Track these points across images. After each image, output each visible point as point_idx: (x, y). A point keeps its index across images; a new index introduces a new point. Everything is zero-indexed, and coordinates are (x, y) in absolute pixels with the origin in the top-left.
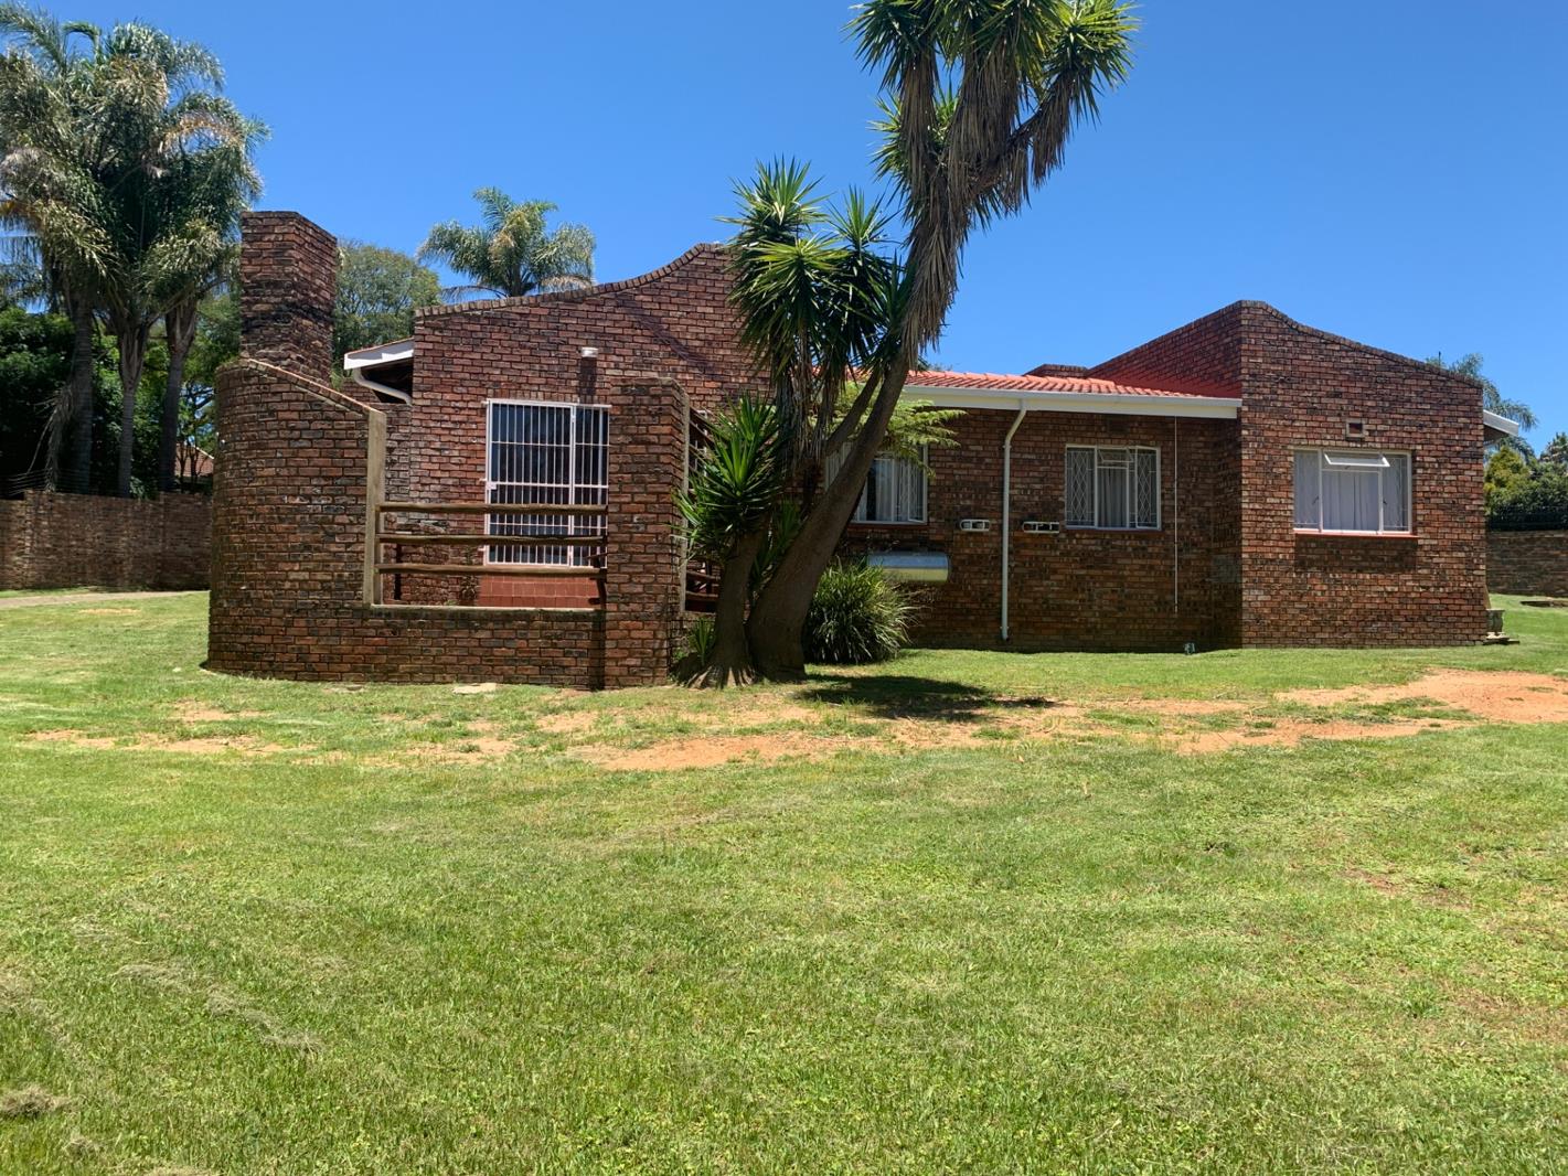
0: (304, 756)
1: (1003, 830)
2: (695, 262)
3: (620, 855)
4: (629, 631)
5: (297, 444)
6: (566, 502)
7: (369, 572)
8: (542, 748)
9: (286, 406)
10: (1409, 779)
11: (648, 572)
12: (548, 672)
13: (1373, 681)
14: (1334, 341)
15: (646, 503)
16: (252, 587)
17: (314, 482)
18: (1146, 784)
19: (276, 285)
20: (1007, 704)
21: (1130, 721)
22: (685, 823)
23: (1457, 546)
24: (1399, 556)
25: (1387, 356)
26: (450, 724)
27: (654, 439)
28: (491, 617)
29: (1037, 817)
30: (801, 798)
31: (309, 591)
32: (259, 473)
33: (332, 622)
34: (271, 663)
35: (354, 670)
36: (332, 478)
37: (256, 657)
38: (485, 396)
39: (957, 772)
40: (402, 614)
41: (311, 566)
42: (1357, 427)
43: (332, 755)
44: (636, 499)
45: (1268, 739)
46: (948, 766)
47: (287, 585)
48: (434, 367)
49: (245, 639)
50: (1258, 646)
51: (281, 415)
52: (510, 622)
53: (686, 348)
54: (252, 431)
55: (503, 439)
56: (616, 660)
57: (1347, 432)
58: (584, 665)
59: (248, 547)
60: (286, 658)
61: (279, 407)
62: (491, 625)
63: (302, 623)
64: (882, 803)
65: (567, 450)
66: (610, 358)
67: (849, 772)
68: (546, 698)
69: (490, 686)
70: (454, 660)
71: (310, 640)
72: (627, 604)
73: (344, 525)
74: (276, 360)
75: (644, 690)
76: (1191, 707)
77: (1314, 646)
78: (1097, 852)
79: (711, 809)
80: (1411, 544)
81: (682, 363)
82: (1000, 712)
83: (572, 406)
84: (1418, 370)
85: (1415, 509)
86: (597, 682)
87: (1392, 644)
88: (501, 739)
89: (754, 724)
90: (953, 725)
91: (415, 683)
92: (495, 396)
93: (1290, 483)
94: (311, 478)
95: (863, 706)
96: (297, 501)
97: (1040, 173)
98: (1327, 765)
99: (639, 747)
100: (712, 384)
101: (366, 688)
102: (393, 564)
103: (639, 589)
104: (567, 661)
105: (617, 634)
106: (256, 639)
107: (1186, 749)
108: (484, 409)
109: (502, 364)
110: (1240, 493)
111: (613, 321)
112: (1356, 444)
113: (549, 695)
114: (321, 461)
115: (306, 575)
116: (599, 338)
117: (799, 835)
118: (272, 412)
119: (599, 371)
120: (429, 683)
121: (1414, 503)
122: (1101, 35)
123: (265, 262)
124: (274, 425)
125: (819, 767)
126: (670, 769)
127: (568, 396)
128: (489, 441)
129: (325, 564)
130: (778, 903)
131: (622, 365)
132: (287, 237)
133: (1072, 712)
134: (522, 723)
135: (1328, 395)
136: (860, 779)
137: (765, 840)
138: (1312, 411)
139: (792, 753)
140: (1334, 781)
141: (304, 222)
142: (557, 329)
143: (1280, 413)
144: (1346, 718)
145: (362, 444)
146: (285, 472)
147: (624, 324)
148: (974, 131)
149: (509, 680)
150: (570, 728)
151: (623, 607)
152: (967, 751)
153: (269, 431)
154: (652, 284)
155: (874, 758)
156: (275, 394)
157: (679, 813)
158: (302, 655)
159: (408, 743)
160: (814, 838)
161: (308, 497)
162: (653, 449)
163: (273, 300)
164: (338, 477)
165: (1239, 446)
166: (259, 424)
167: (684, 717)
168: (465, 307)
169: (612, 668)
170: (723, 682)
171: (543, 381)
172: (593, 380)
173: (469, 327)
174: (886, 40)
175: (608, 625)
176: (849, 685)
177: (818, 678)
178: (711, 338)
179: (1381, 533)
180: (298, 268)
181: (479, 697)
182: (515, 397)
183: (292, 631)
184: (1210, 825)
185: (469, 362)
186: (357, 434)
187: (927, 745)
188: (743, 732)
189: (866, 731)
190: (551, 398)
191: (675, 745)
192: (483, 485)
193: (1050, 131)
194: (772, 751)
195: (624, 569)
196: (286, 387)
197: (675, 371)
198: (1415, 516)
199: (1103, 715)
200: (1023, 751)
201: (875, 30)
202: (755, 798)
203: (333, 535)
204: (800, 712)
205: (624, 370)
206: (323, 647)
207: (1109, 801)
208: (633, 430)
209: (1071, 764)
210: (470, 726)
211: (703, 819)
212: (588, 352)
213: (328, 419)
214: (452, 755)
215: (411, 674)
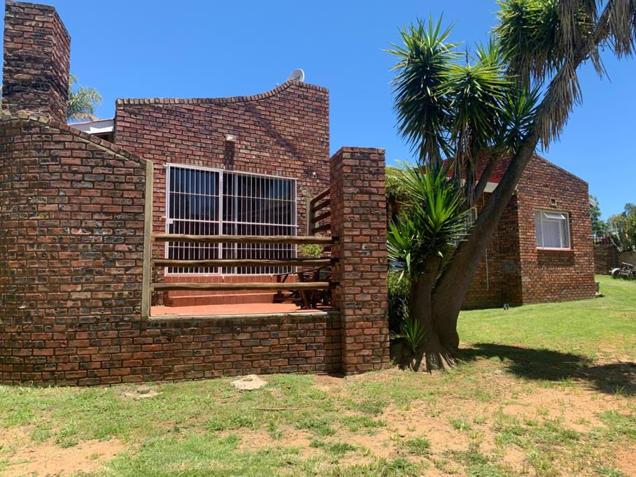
2: (288, 90)
4: (363, 329)
5: (80, 185)
6: (217, 233)
7: (146, 291)
9: (69, 153)
11: (374, 285)
12: (295, 362)
15: (370, 236)
17: (96, 217)
19: (36, 60)
23: (586, 254)
24: (565, 259)
28: (250, 322)
31: (90, 308)
32: (40, 208)
33: (113, 334)
34: (52, 372)
35: (134, 373)
36: (113, 214)
38: (165, 161)
40: (176, 324)
41: (93, 286)
42: (554, 201)
44: (364, 233)
47: (70, 304)
49: (24, 352)
50: (528, 303)
51: (63, 160)
52: (265, 325)
53: (285, 140)
54: (33, 172)
55: (177, 190)
56: (355, 352)
57: (550, 203)
58: (323, 356)
60: (68, 367)
61: (62, 153)
62: (250, 329)
63: (84, 335)
65: (217, 199)
66: (242, 142)
70: (220, 358)
71: (92, 350)
72: (360, 309)
73: (123, 252)
80: (571, 254)
81: (282, 149)
83: (221, 171)
85: (571, 238)
87: (570, 299)
91: (187, 380)
92: (172, 161)
93: (534, 226)
94: (93, 213)
96: (80, 232)
100: (299, 163)
103: (368, 298)
104: (309, 353)
105: (354, 332)
106: (36, 352)
108: (164, 170)
109: (176, 141)
110: (518, 230)
111: (243, 120)
112: (554, 208)
114: (102, 200)
115: (88, 295)
116: (236, 130)
118: (54, 158)
119: (236, 150)
120: (200, 379)
121: (572, 235)
123: (25, 41)
124: (58, 168)
127: (218, 165)
128: (168, 191)
129: (106, 285)
131: (249, 148)
132: (46, 25)
135: (544, 186)
138: (539, 193)
142: (210, 121)
143: (529, 193)
145: (140, 187)
146: (68, 208)
147: (250, 122)
151: (358, 312)
153: (52, 174)
154: (265, 100)
156: (58, 142)
158: (84, 364)
161: (90, 229)
163: (33, 72)
164: (118, 213)
166: (41, 167)
168: (152, 101)
169: (351, 358)
171: (202, 154)
172: (233, 156)
173: (155, 115)
175: (347, 326)
178: (297, 135)
179: (562, 249)
180: (54, 50)
182: (185, 162)
183: (75, 343)
185: (154, 138)
186: (135, 179)
190: (207, 165)
192: (164, 220)
195: (357, 284)
196: (69, 138)
197: (279, 153)
198: (572, 241)
203: (114, 261)
205: (251, 150)
206: (104, 355)
212: (229, 138)
213: (108, 166)
215: (185, 372)
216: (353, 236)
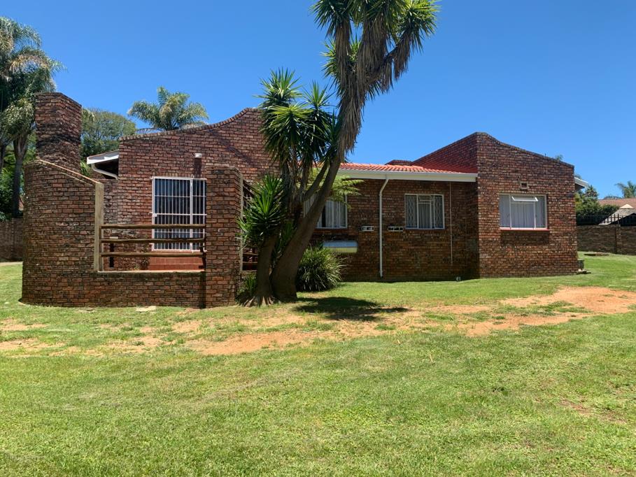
0: (57, 351)
1: (396, 386)
2: (245, 116)
3: (206, 411)
4: (217, 281)
5: (62, 199)
6: (189, 223)
7: (96, 257)
8: (174, 342)
9: (56, 181)
10: (574, 347)
11: (225, 254)
12: (180, 301)
13: (538, 293)
14: (515, 149)
15: (223, 223)
16: (41, 264)
17: (70, 216)
18: (458, 354)
19: (52, 126)
20: (388, 311)
21: (442, 318)
22: (240, 387)
23: (565, 234)
24: (542, 238)
25: (536, 155)
26: (131, 329)
27: (227, 194)
28: (153, 276)
29: (412, 376)
30: (298, 369)
31: (68, 266)
32: (44, 212)
33: (79, 280)
34: (51, 299)
35: (90, 301)
36: (79, 214)
37: (44, 297)
38: (152, 175)
39: (371, 351)
40: (113, 275)
41: (69, 254)
42: (524, 185)
43: (71, 349)
44: (219, 221)
45: (504, 326)
46: (366, 348)
47: (58, 263)
48: (128, 163)
49: (39, 288)
50: (486, 277)
51: (54, 185)
52: (162, 278)
53: (242, 153)
54: (41, 193)
55: (160, 194)
56: (211, 294)
57: (520, 187)
58: (196, 297)
59: (39, 246)
60: (58, 297)
61: (53, 181)
62: (153, 279)
63: (66, 280)
64: (337, 371)
65: (189, 199)
66: (208, 158)
67: (320, 353)
68: (179, 313)
69: (153, 308)
70: (137, 296)
71: (69, 288)
72: (216, 269)
73: (85, 235)
74: (52, 160)
75: (224, 308)
76: (467, 309)
77: (509, 277)
78: (442, 397)
79: (253, 378)
80: (547, 233)
81: (240, 160)
82: (386, 315)
83: (191, 179)
84: (549, 161)
85: (548, 219)
86: (203, 305)
87: (541, 275)
88: (155, 337)
89: (274, 326)
90: (366, 323)
91: (119, 307)
92: (156, 175)
93: (498, 209)
94: (69, 214)
95: (324, 314)
96: (62, 224)
97: (397, 75)
98: (536, 341)
99: (220, 340)
100: (253, 169)
101: (96, 310)
102: (109, 252)
103: (221, 262)
104: (189, 295)
105: (211, 282)
106: (44, 288)
107: (471, 334)
108: (151, 181)
109: (159, 161)
110: (478, 213)
111: (209, 141)
112: (525, 192)
113: (181, 312)
114: (73, 206)
115: (67, 258)
116: (203, 149)
117: (298, 393)
118: (50, 184)
119: (203, 163)
120: (125, 306)
121: (548, 216)
122: (423, 13)
123: (47, 115)
124: (51, 190)
125: (306, 350)
126: (234, 353)
127: (189, 175)
128: (153, 196)
129: (76, 253)
130: (288, 441)
131: (213, 161)
132: (57, 104)
133: (416, 314)
134: (166, 327)
135: (513, 172)
136: (325, 356)
137: (281, 398)
138: (506, 178)
139: (292, 342)
140: (541, 349)
141: (65, 97)
142: (183, 145)
143: (493, 179)
144: (535, 313)
145: (92, 198)
146: (56, 211)
147: (213, 143)
148: (369, 55)
149: (162, 305)
150: (188, 330)
151: (214, 270)
152: (373, 337)
153: (49, 193)
154: (225, 125)
155: (331, 343)
156: (51, 175)
157: (238, 381)
158: (66, 295)
159: (110, 340)
160: (305, 395)
161: (67, 223)
162: (226, 199)
163: (51, 133)
164: (81, 213)
165: (477, 193)
166: (44, 189)
167: (243, 322)
168: (142, 136)
169: (209, 298)
170: (260, 303)
171: (178, 168)
172: (200, 168)
173: (144, 145)
174: (328, 15)
175: (207, 279)
176: (317, 303)
177: (303, 300)
178: (252, 149)
179: (535, 229)
180: (62, 118)
181: (148, 313)
182: (165, 175)
183: (61, 284)
184: (491, 377)
185: (144, 160)
186: (90, 194)
187: (355, 335)
188: (268, 331)
189: (326, 328)
190: (181, 176)
191: (237, 338)
192: (151, 215)
193: (401, 55)
194: (284, 341)
195: (214, 253)
196: (56, 173)
197: (237, 164)
198: (548, 221)
199: (430, 316)
200: (398, 337)
201: (323, 11)
202: (275, 371)
203: (79, 240)
204: (296, 318)
205: (214, 163)
206: (75, 291)
207: (443, 364)
208: (217, 190)
209: (422, 344)
210: (142, 330)
211: (249, 385)
212: (197, 155)
213: (76, 187)
214: (130, 347)
215: (117, 303)
216: (212, 223)
